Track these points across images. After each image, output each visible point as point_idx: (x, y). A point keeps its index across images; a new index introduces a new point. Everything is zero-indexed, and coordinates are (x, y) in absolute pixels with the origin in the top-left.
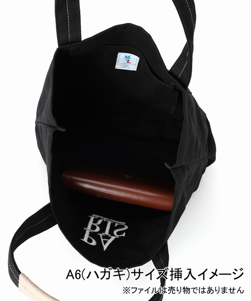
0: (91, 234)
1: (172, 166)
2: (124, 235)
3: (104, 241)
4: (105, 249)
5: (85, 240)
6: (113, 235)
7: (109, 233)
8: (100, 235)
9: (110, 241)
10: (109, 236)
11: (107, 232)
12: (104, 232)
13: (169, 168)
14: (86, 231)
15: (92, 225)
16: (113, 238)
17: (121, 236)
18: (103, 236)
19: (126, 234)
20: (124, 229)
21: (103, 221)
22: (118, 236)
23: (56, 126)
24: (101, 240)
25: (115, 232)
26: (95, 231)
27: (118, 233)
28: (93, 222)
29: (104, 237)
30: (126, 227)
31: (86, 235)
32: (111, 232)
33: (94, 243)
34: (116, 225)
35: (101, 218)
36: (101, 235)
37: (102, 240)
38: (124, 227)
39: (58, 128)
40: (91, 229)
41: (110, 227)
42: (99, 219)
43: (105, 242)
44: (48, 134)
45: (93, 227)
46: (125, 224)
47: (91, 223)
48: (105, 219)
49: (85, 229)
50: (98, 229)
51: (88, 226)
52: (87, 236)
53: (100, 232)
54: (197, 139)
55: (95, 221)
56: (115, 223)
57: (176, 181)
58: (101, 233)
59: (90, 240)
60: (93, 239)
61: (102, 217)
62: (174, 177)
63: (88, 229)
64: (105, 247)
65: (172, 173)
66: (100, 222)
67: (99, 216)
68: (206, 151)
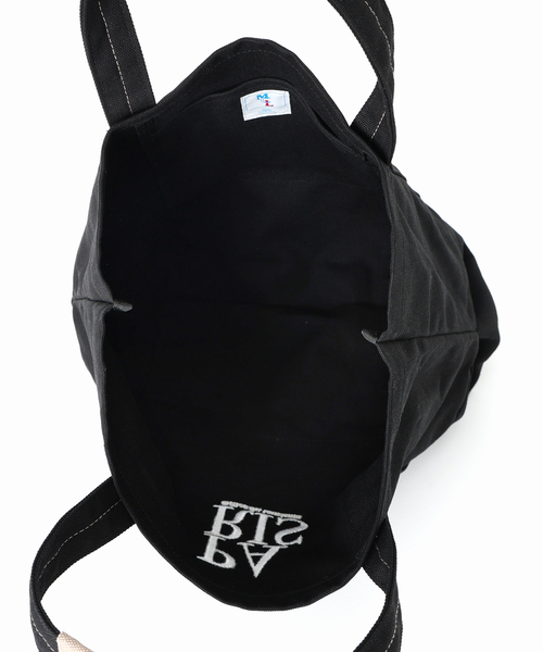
0: (221, 544)
1: (378, 337)
2: (299, 541)
3: (253, 557)
4: (256, 574)
5: (208, 557)
6: (273, 543)
7: (264, 541)
8: (242, 547)
9: (266, 557)
10: (265, 545)
11: (259, 538)
12: (252, 538)
13: (373, 341)
14: (208, 537)
15: (224, 526)
16: (274, 550)
17: (292, 543)
18: (249, 548)
19: (303, 540)
20: (298, 529)
21: (248, 515)
22: (285, 545)
23: (111, 300)
24: (245, 555)
25: (278, 537)
26: (230, 537)
27: (285, 539)
28: (225, 519)
29: (251, 549)
30: (304, 526)
31: (208, 547)
32: (269, 538)
33: (230, 563)
34: (280, 522)
35: (243, 509)
36: (245, 545)
37: (249, 555)
38: (298, 525)
39: (116, 305)
40: (222, 532)
41: (267, 526)
42: (239, 510)
43: (256, 560)
44: (95, 318)
45: (226, 530)
46: (302, 520)
47: (219, 520)
48: (253, 510)
49: (206, 533)
50: (237, 533)
51: (214, 527)
52: (211, 550)
53: (243, 538)
54: (435, 278)
55: (230, 515)
56: (276, 517)
57: (390, 369)
58: (244, 541)
59: (219, 558)
60: (226, 555)
61: (245, 506)
62: (386, 361)
63: (214, 534)
64: (257, 569)
65: (381, 353)
66: (240, 517)
67: (237, 505)
68: (470, 316)
